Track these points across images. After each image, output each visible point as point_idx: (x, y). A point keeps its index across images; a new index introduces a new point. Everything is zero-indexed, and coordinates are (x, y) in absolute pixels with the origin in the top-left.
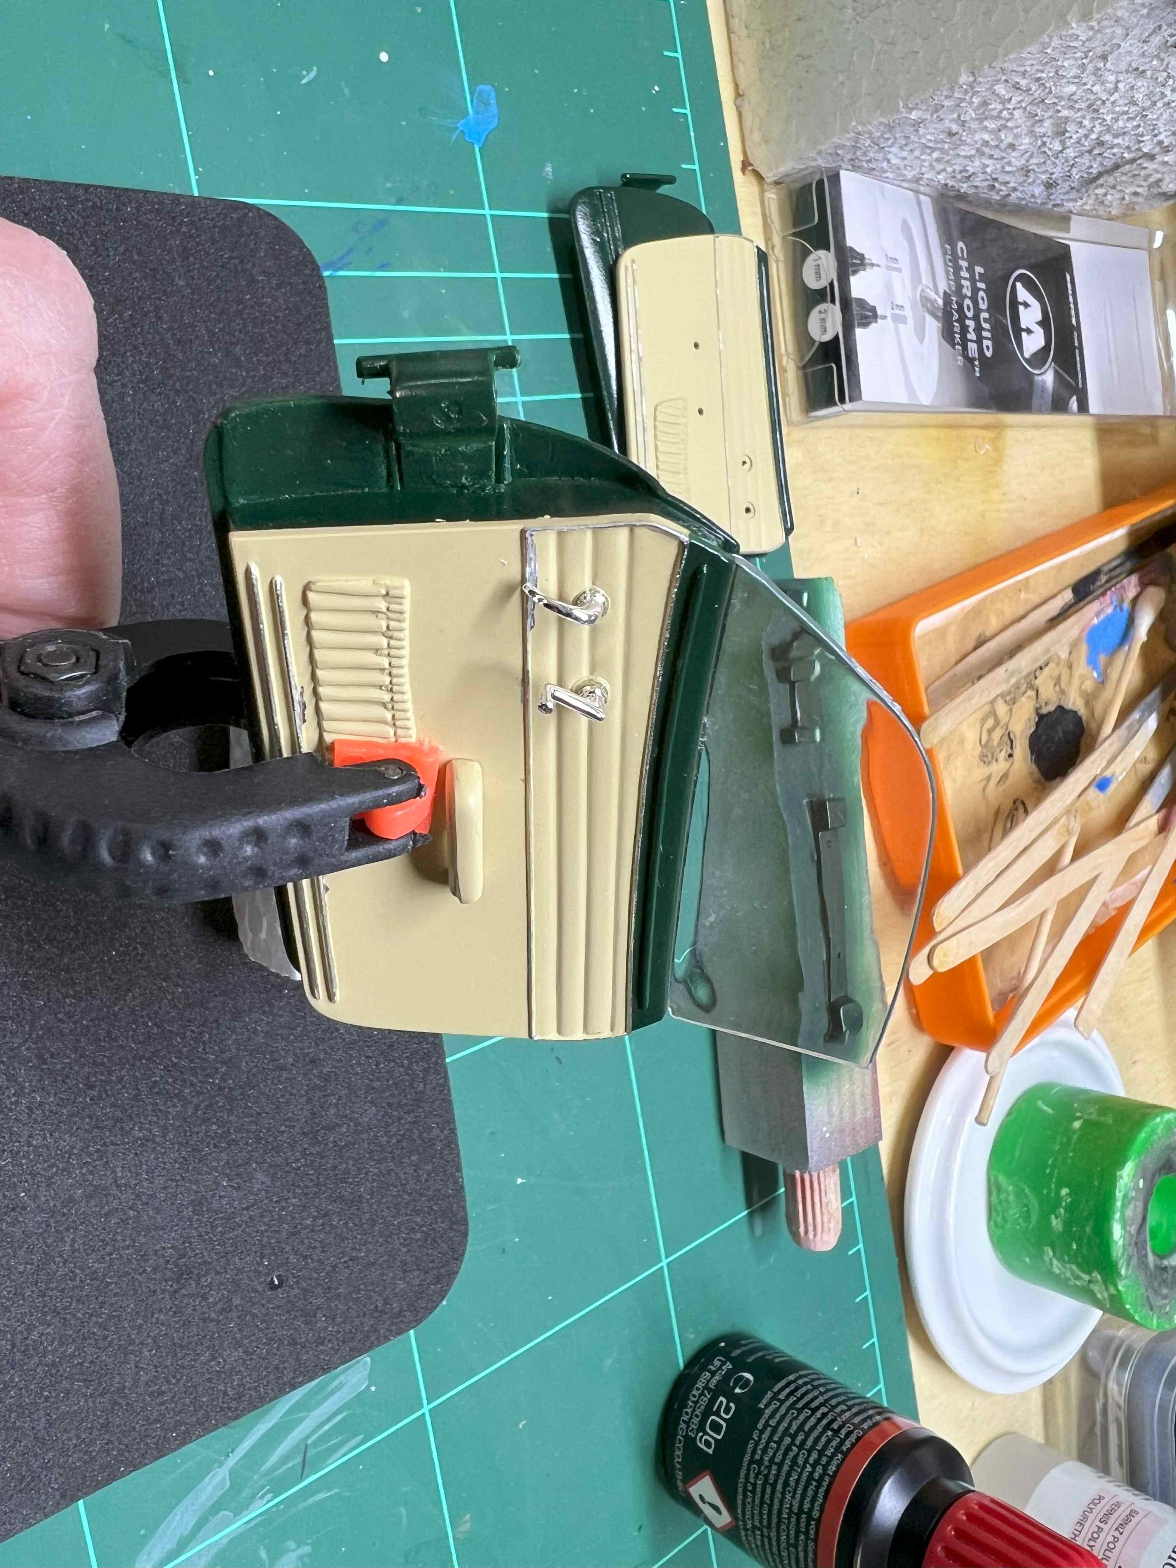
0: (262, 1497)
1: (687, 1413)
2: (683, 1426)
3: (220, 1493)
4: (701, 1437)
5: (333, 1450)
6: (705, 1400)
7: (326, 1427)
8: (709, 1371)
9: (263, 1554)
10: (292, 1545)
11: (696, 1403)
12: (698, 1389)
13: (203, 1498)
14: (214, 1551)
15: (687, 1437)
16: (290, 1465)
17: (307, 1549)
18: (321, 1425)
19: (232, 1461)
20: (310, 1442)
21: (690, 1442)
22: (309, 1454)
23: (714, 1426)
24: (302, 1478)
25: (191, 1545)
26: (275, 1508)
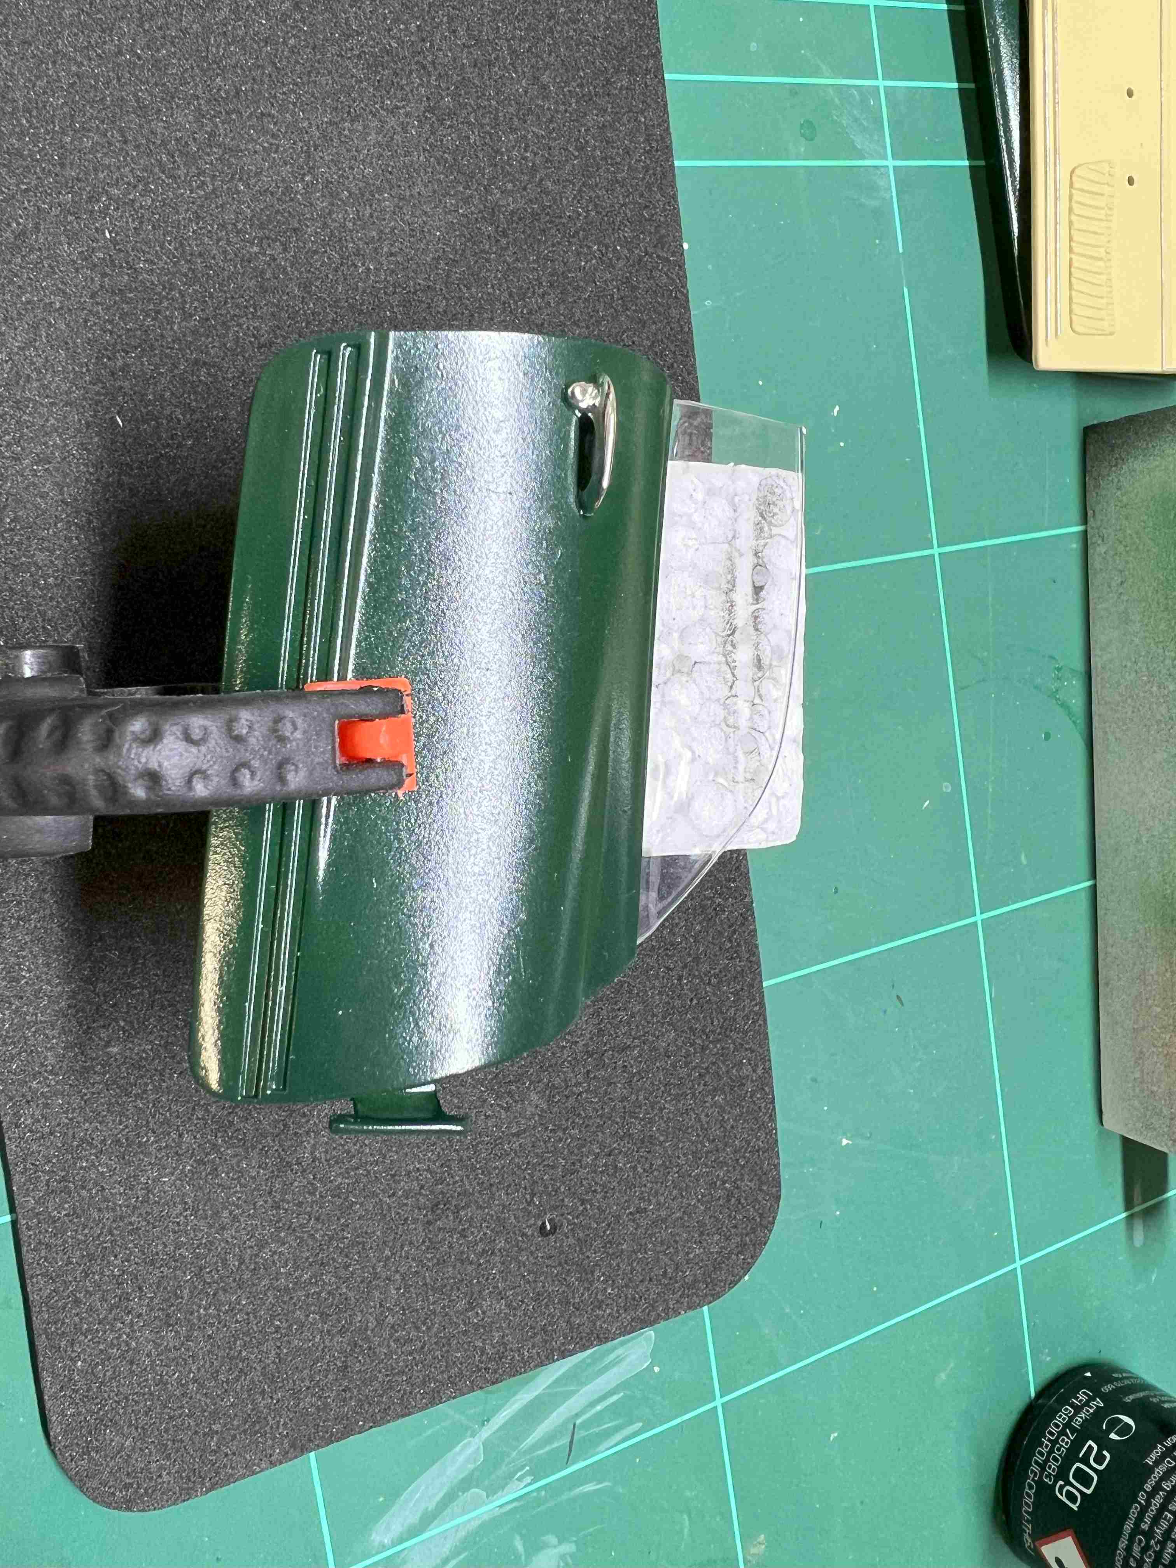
0: (520, 1479)
1: (1042, 1454)
2: (1035, 1468)
3: (471, 1467)
4: (1062, 1487)
5: (607, 1434)
6: (1065, 1442)
7: (599, 1408)
8: (1072, 1405)
9: (519, 1544)
10: (552, 1539)
11: (1054, 1442)
12: (1057, 1426)
13: (451, 1471)
14: (462, 1533)
15: (1040, 1483)
16: (555, 1445)
17: (568, 1548)
18: (592, 1404)
19: (486, 1432)
20: (578, 1422)
21: (1045, 1491)
22: (576, 1437)
23: (1081, 1476)
24: (568, 1463)
25: (436, 1522)
26: (535, 1494)
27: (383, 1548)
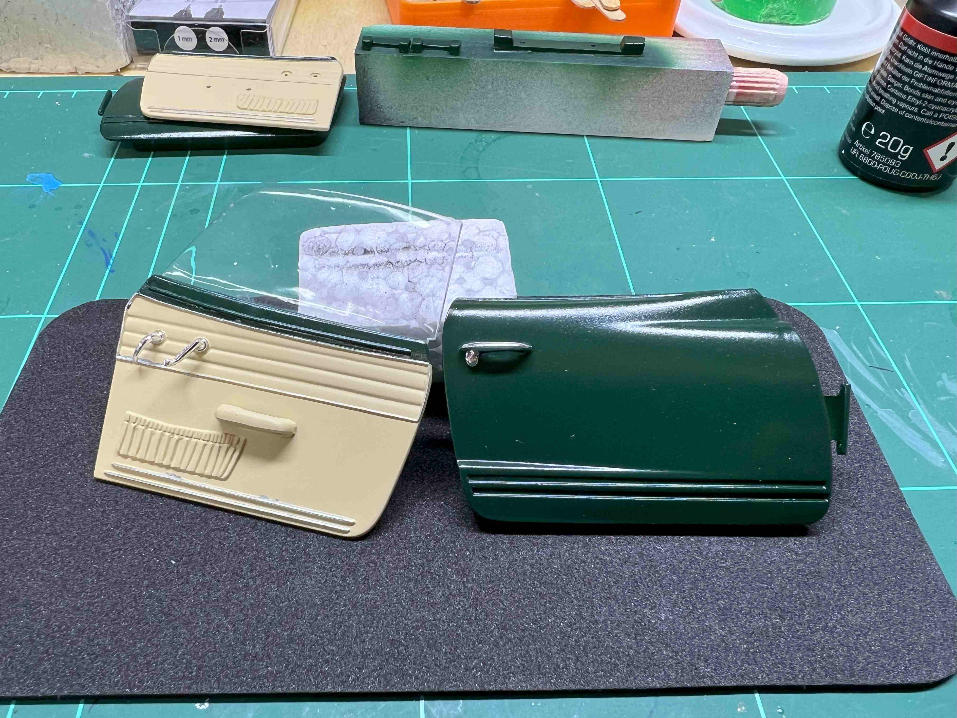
0: (903, 394)
1: (885, 169)
2: (894, 171)
3: (895, 415)
4: (902, 156)
5: (877, 354)
6: (878, 156)
7: (860, 355)
8: (859, 156)
9: (943, 398)
10: (939, 383)
11: (879, 162)
12: (870, 162)
13: (898, 425)
14: (937, 424)
15: (901, 168)
16: (882, 376)
17: (944, 376)
18: (858, 357)
19: (874, 406)
20: (868, 364)
21: (906, 166)
22: (877, 366)
23: (894, 146)
24: (893, 371)
25: (930, 436)
26: (912, 388)
27: (946, 461)
